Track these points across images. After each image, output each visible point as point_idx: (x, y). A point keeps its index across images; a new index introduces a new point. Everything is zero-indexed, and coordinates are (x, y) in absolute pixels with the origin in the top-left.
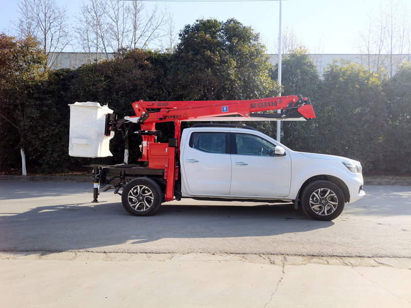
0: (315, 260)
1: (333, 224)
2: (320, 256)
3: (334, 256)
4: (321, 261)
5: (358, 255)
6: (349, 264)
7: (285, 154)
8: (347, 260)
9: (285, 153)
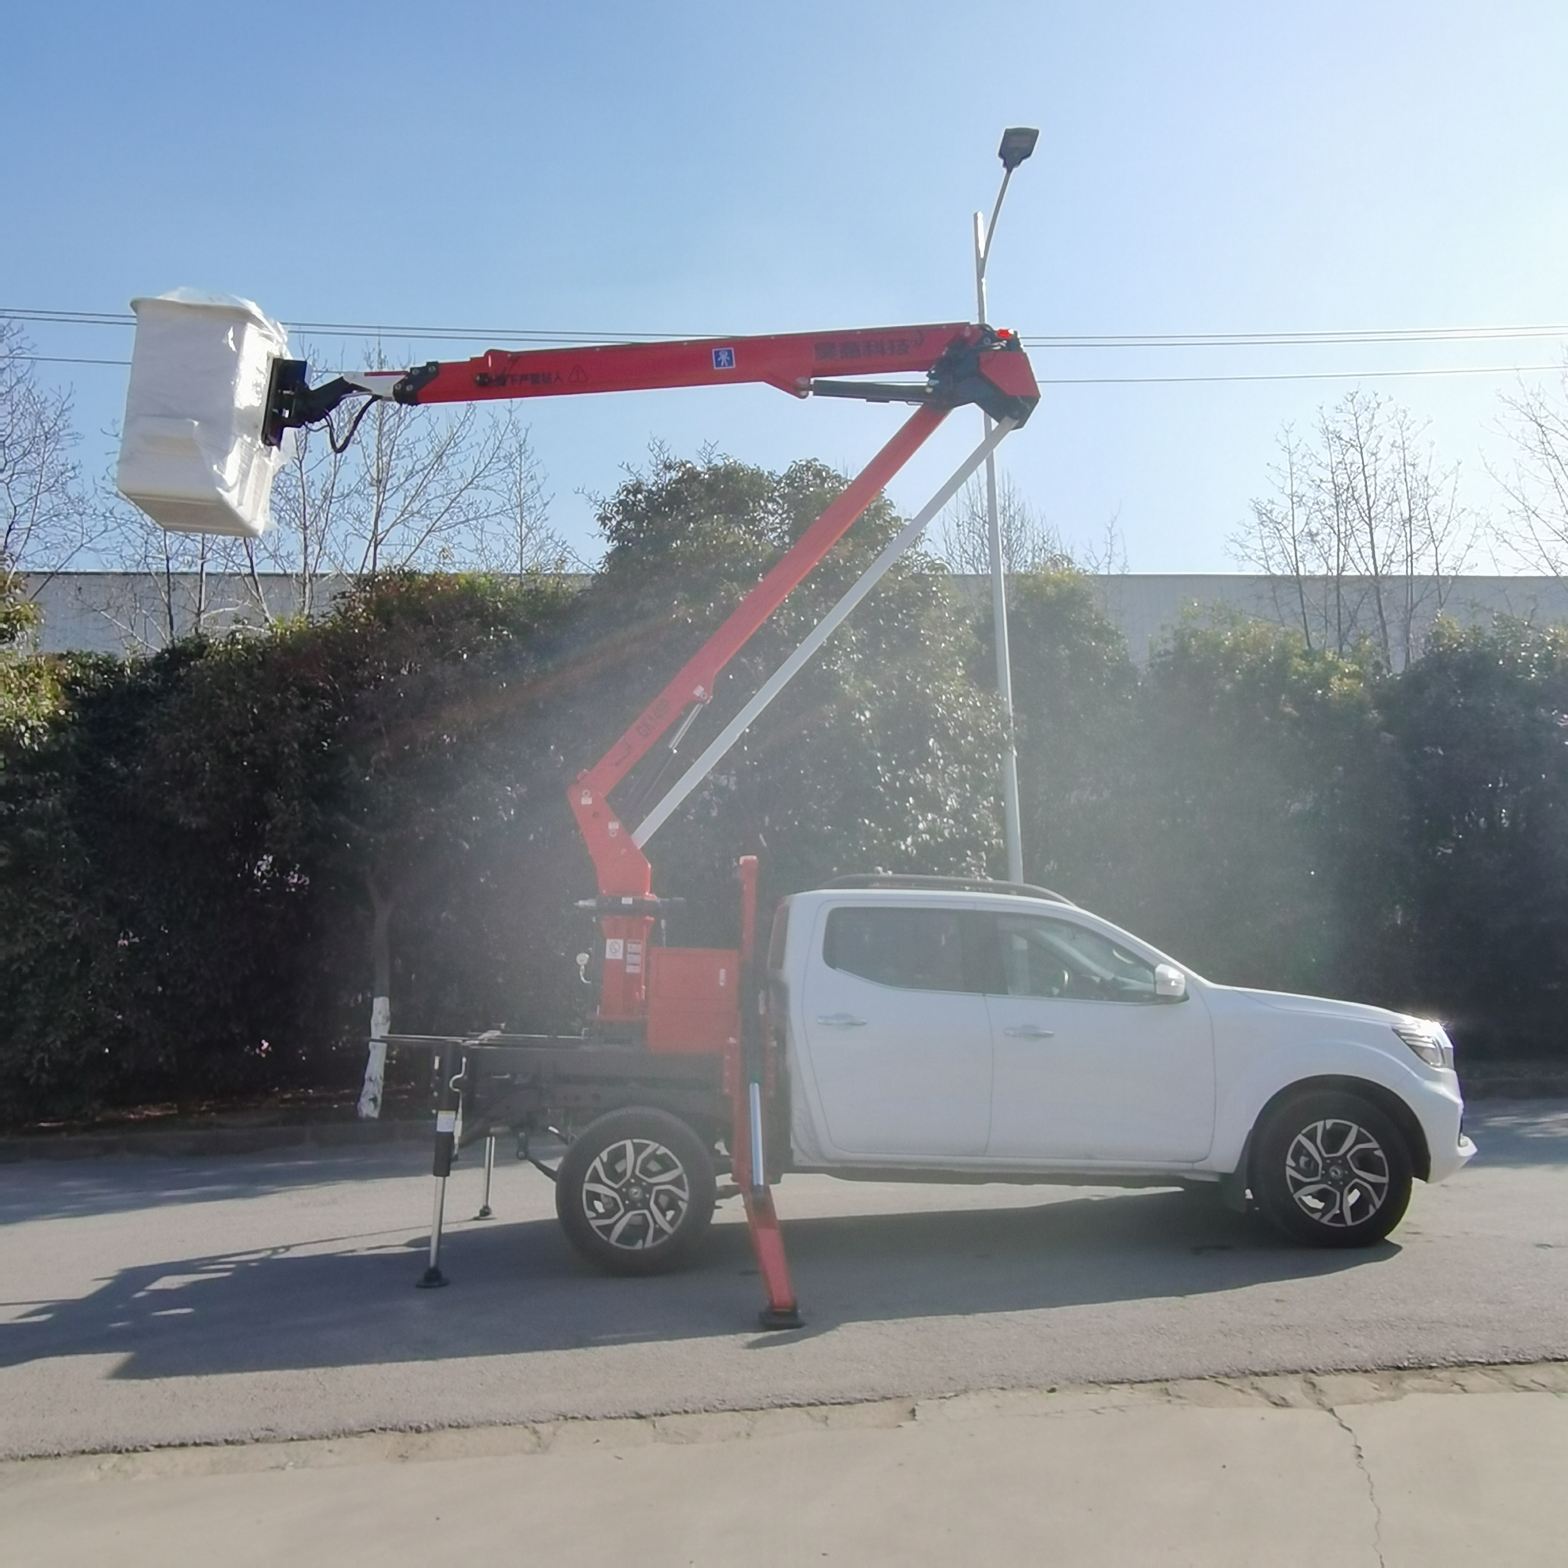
0: (1411, 1381)
1: (1395, 1249)
2: (1423, 1367)
3: (1470, 1363)
4: (1438, 1384)
5: (1550, 1357)
6: (1533, 1385)
7: (1185, 998)
8: (1524, 1374)
9: (1185, 992)
